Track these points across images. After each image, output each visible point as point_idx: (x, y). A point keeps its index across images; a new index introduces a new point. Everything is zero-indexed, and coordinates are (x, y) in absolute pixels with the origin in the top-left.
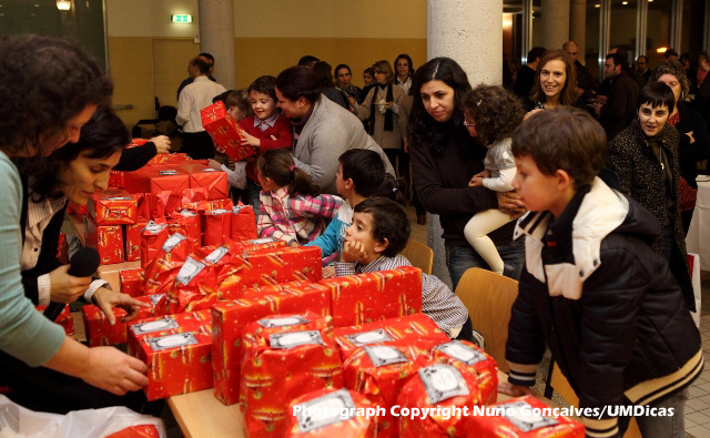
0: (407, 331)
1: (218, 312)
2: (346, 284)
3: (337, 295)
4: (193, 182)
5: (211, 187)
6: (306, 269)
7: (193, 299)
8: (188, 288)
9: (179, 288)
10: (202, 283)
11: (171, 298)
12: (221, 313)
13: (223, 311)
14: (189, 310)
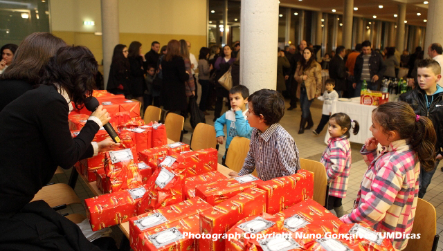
1: (209, 220)
2: (276, 186)
5: (131, 111)
6: (210, 162)
7: (167, 198)
8: (163, 190)
9: (157, 190)
10: (173, 188)
11: (152, 196)
12: (212, 221)
13: (213, 219)
14: (164, 205)
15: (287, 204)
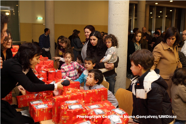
0: (104, 105)
1: (54, 99)
2: (88, 92)
3: (85, 95)
4: (44, 63)
5: (49, 64)
12: (55, 99)
14: (45, 98)
15: (93, 100)
